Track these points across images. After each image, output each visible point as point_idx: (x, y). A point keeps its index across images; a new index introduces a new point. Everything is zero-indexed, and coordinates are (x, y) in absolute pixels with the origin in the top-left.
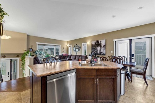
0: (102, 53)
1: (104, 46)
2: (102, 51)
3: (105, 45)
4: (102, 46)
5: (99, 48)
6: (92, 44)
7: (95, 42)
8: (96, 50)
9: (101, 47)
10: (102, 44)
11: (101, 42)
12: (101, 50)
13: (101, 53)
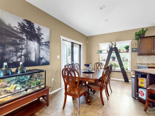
0: (43, 61)
1: (47, 44)
2: (43, 54)
3: (49, 42)
4: (43, 41)
5: (33, 45)
7: (21, 21)
8: (24, 52)
9: (40, 44)
10: (42, 36)
11: (39, 29)
12: (41, 51)
13: (42, 59)
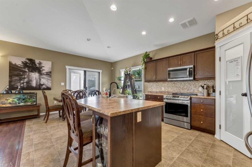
0: (44, 86)
1: (49, 74)
2: (43, 81)
3: (50, 72)
4: (44, 72)
5: (34, 76)
6: (10, 63)
7: (24, 60)
8: (26, 80)
9: (41, 74)
10: (43, 68)
11: (40, 63)
12: (42, 79)
13: (42, 85)
